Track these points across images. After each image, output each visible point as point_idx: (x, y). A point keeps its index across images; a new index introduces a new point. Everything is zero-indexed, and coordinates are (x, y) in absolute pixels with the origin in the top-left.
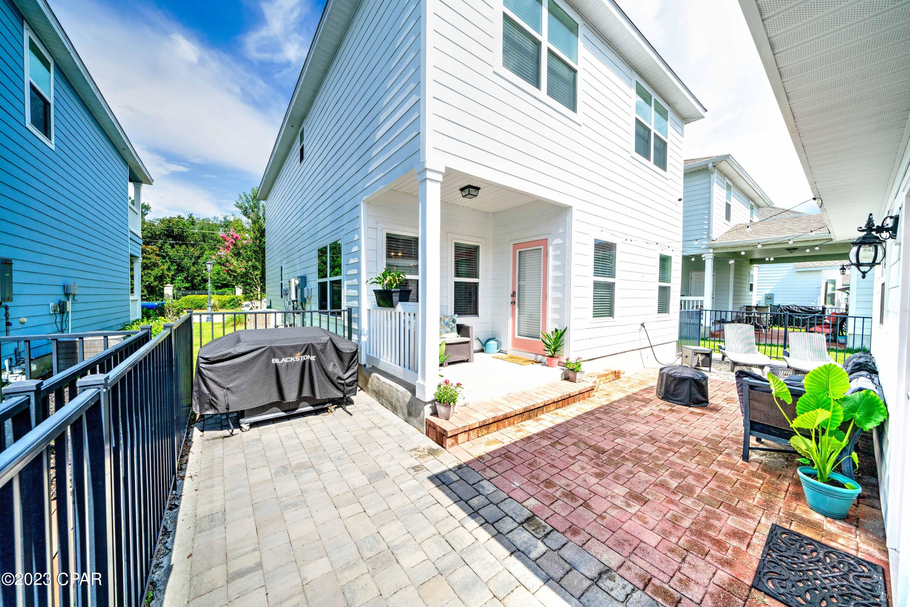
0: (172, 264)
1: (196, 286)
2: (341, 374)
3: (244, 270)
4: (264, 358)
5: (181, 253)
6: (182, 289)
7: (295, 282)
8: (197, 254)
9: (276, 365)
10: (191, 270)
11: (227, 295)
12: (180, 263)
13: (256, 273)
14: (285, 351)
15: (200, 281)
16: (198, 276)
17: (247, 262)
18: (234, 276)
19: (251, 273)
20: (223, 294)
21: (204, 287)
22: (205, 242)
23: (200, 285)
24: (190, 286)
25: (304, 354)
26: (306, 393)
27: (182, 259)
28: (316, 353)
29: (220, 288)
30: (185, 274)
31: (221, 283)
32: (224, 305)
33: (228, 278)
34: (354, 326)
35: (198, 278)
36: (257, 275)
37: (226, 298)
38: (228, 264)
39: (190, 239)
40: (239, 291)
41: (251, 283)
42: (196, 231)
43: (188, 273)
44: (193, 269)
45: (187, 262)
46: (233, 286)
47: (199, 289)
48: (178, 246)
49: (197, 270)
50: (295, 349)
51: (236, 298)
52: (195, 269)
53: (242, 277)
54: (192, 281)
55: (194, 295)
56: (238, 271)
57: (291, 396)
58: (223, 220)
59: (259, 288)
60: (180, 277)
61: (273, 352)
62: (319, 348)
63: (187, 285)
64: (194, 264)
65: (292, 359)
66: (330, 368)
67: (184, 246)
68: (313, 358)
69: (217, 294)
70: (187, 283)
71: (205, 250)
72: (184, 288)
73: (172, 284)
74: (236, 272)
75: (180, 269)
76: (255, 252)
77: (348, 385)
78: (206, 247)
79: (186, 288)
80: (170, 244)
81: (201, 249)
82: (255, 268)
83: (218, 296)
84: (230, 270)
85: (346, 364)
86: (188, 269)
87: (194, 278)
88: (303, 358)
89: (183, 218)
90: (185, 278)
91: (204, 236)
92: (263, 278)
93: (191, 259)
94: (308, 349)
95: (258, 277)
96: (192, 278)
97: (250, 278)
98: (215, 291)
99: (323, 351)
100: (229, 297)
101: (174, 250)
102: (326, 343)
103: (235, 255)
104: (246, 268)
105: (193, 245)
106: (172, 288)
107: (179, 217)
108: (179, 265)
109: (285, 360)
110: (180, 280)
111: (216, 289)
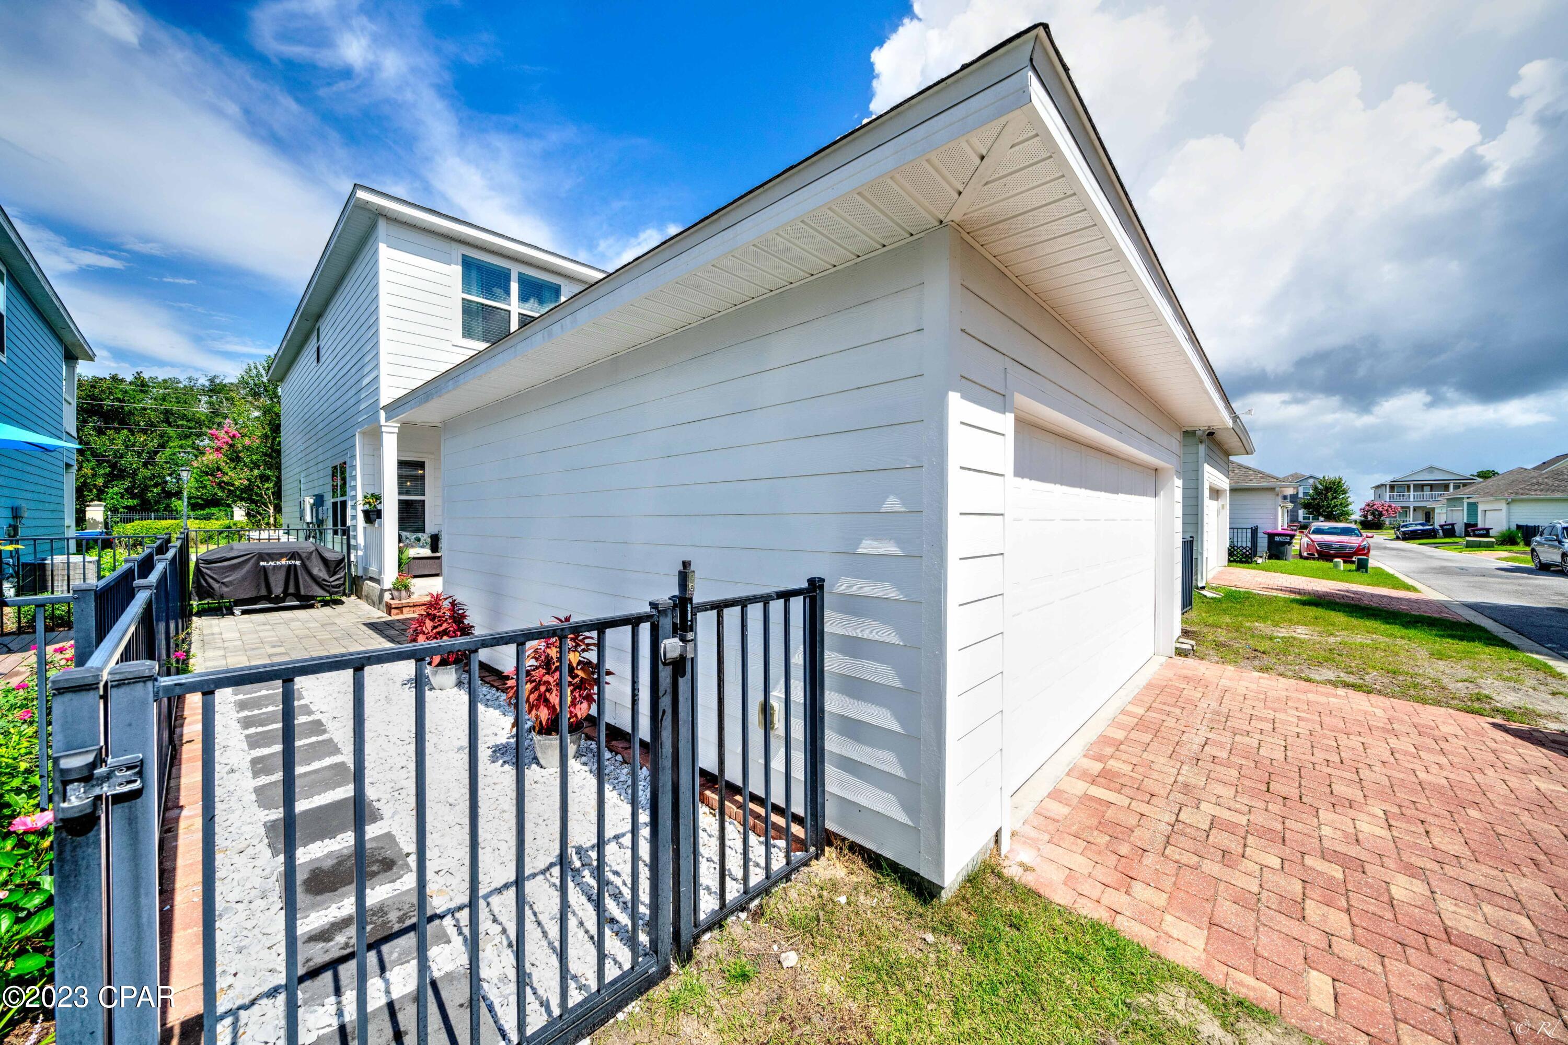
0: (99, 464)
1: (150, 503)
2: (327, 577)
3: (246, 483)
4: (253, 561)
5: (119, 445)
6: (121, 510)
7: (309, 501)
8: (153, 444)
9: (264, 567)
10: (140, 476)
11: (216, 519)
12: (116, 462)
13: (266, 485)
14: (271, 556)
15: (158, 494)
16: (156, 485)
17: (251, 470)
18: (229, 490)
19: (257, 486)
20: (208, 518)
21: (168, 506)
22: (170, 425)
23: (157, 502)
24: (138, 505)
25: (289, 559)
26: (291, 590)
27: (122, 456)
28: (301, 559)
29: (202, 507)
30: (127, 484)
31: (203, 499)
32: (210, 537)
33: (220, 494)
34: (352, 542)
35: (155, 490)
36: (268, 489)
37: (215, 525)
38: (219, 474)
39: (138, 418)
40: (239, 514)
41: (258, 501)
42: (149, 403)
43: (134, 480)
44: (144, 472)
45: (131, 461)
46: (229, 506)
47: (157, 511)
48: (112, 432)
49: (153, 475)
50: (281, 555)
51: (235, 524)
52: (148, 474)
53: (242, 491)
54: (141, 496)
55: (149, 521)
56: (237, 484)
57: (278, 590)
58: (207, 384)
59: (272, 508)
60: (116, 489)
61: (262, 557)
62: (304, 555)
63: (131, 502)
64: (145, 465)
65: (278, 563)
66: (315, 571)
67: (125, 431)
68: (298, 563)
69: (196, 518)
70: (132, 498)
71: (170, 438)
72: (124, 508)
73: (100, 500)
74: (233, 485)
75: (117, 473)
76: (265, 455)
77: (334, 587)
78: (172, 434)
79: (127, 507)
80: (94, 428)
81: (161, 436)
82: (264, 478)
83: (197, 521)
84: (223, 482)
85: (332, 569)
86: (135, 473)
87: (146, 489)
88: (289, 562)
89: (123, 380)
90: (126, 490)
91: (167, 412)
92: (278, 494)
93: (139, 454)
94: (293, 556)
95: (270, 492)
96: (143, 490)
97: (256, 494)
98: (191, 513)
99: (309, 558)
100: (219, 523)
101: (104, 438)
102: (312, 553)
103: (232, 460)
104: (249, 480)
105: (144, 431)
106: (102, 508)
107: (114, 378)
108: (113, 466)
109: (271, 563)
110: (116, 494)
111: (193, 510)
